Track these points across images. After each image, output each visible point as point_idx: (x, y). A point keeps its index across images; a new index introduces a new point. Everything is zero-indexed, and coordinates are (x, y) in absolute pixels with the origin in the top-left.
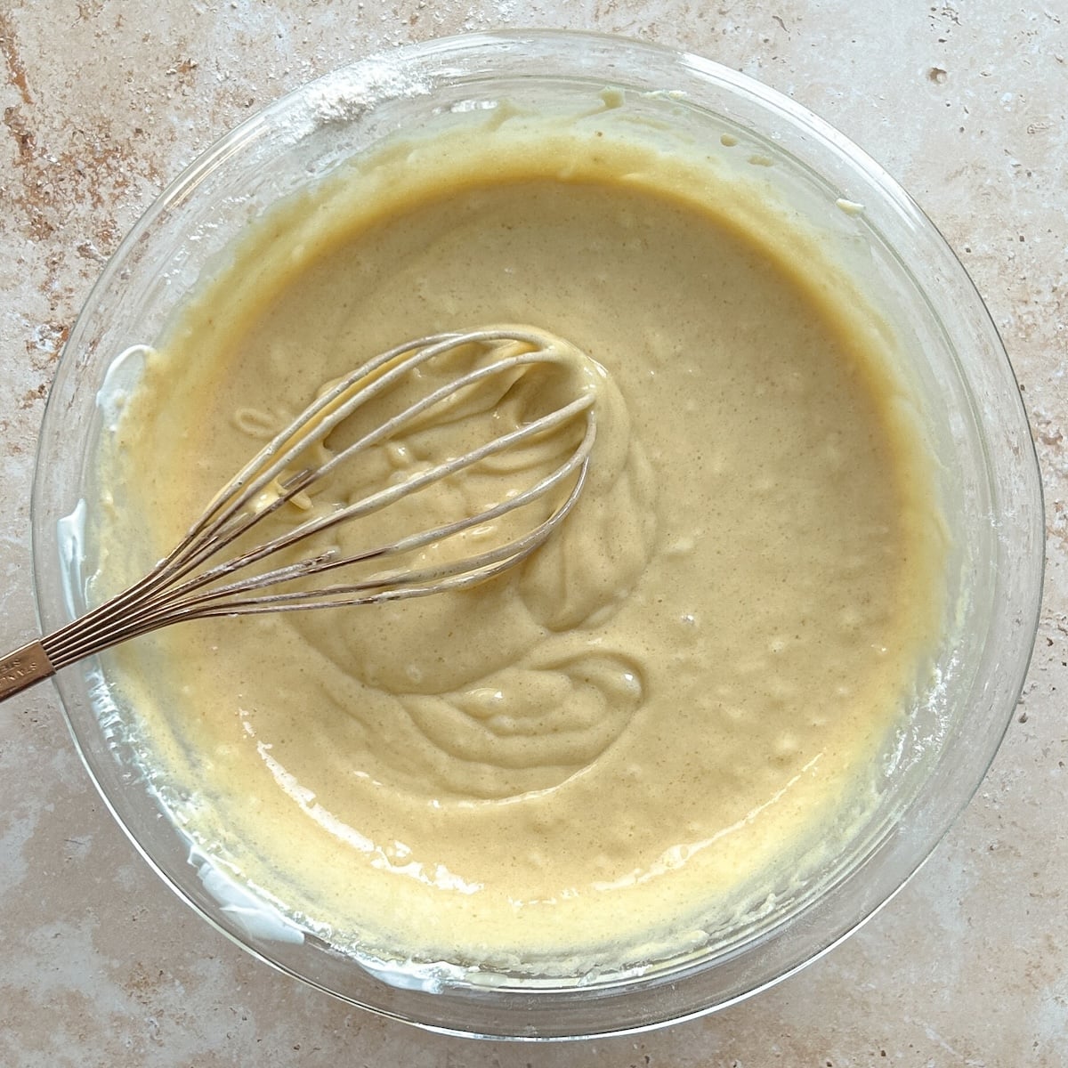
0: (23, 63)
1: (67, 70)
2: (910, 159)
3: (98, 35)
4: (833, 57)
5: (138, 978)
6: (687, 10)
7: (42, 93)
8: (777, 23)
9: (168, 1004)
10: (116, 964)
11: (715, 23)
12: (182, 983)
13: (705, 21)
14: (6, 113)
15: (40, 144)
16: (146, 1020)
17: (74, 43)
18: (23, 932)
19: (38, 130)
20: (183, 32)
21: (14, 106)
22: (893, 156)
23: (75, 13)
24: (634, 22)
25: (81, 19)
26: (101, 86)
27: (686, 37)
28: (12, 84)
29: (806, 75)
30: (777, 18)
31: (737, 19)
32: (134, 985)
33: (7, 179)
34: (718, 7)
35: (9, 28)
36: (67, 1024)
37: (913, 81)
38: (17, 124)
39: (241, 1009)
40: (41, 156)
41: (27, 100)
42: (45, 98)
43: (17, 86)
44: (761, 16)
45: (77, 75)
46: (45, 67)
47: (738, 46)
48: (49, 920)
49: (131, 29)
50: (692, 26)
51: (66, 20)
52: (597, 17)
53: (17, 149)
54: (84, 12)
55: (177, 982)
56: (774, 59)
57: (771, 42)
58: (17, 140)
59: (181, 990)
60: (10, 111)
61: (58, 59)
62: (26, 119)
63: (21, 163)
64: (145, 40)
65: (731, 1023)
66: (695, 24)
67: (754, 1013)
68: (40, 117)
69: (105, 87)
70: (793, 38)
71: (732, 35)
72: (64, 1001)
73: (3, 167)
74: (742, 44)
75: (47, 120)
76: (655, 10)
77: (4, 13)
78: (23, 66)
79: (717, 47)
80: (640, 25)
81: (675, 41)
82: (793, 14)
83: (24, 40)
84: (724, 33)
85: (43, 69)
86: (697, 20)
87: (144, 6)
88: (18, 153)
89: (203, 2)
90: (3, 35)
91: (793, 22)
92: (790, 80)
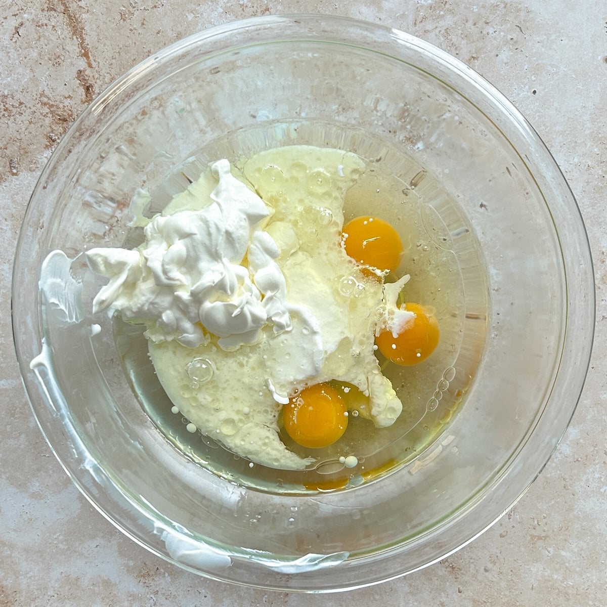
0: (88, 45)
1: (113, 49)
2: (594, 107)
3: (131, 30)
4: (550, 49)
5: (144, 572)
6: (467, 21)
7: (99, 63)
8: (519, 29)
9: (161, 587)
10: (131, 563)
11: (483, 28)
12: (169, 575)
13: (477, 27)
14: (78, 73)
15: (97, 91)
16: (148, 596)
17: (117, 34)
18: (77, 544)
19: (96, 83)
20: (180, 29)
21: (82, 69)
22: (584, 105)
23: (118, 17)
24: (437, 27)
26: (132, 59)
27: (466, 36)
28: (82, 56)
29: (535, 58)
30: (518, 26)
31: (495, 27)
32: (142, 576)
33: (77, 110)
34: (484, 20)
35: (80, 25)
36: (102, 598)
37: (595, 63)
38: (84, 79)
39: (203, 591)
41: (90, 66)
42: (100, 65)
43: (85, 58)
44: (509, 25)
45: (119, 52)
46: (101, 47)
47: (495, 42)
48: (93, 537)
49: (150, 26)
50: (470, 30)
51: (113, 21)
52: (415, 24)
53: (84, 93)
54: (123, 16)
55: (167, 574)
56: (516, 49)
57: (515, 40)
58: (84, 88)
59: (169, 579)
60: (80, 72)
61: (108, 43)
62: (89, 77)
63: (86, 101)
64: (158, 33)
65: (488, 604)
67: (501, 598)
68: (97, 76)
69: (135, 60)
70: (527, 38)
71: (492, 35)
72: (101, 585)
73: (75, 104)
74: (498, 40)
75: (101, 77)
76: (449, 21)
77: (77, 16)
78: (88, 46)
79: (484, 42)
80: (440, 29)
81: (460, 39)
82: (528, 24)
83: (88, 32)
84: (488, 34)
85: (99, 48)
86: (472, 27)
87: (157, 14)
88: (84, 96)
89: (192, 12)
90: (77, 30)
91: (528, 29)
92: (525, 61)
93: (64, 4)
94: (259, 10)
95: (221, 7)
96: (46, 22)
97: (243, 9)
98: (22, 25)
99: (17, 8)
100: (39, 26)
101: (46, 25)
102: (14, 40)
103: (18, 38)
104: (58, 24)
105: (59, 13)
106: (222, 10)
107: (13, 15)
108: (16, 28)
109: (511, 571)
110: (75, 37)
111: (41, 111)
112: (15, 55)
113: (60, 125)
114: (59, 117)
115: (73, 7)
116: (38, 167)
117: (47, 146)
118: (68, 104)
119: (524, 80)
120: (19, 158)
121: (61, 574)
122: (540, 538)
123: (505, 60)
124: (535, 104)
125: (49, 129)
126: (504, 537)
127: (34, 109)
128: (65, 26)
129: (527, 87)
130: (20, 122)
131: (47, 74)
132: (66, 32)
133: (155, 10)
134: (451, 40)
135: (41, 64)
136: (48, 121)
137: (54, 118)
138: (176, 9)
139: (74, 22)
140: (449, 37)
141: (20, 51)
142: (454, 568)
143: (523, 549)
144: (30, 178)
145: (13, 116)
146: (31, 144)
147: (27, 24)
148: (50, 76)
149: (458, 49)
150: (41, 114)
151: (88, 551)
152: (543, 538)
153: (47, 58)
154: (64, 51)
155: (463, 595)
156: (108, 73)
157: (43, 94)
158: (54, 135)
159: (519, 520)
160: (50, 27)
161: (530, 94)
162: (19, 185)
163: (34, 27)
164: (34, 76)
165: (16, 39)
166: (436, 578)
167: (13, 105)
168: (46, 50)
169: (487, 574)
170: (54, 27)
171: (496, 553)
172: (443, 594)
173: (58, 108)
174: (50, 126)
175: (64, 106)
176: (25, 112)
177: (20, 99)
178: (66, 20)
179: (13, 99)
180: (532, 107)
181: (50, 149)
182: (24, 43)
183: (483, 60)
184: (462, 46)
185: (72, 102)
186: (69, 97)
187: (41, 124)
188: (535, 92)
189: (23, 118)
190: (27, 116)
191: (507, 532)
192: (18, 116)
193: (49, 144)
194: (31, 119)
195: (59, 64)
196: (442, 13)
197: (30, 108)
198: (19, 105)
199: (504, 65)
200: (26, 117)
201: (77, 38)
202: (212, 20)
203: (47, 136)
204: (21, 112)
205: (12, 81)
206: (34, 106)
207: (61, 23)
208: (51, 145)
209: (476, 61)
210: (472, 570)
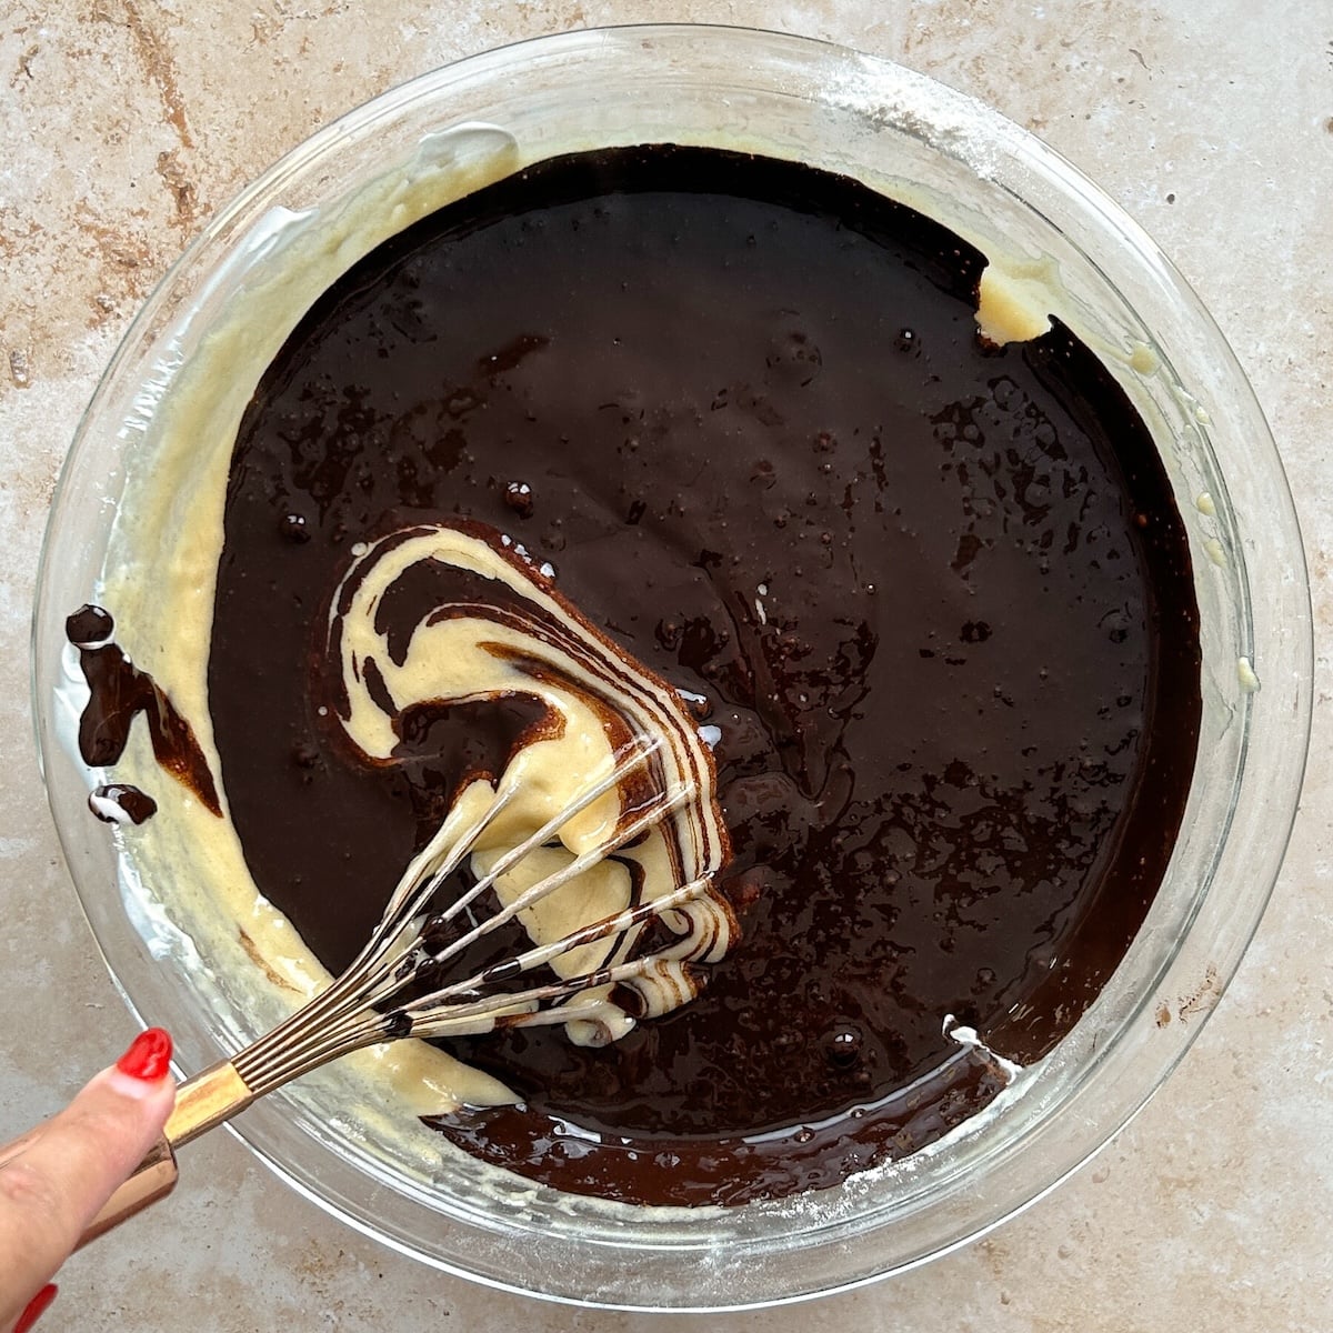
0: (182, 96)
1: (238, 106)
2: (1303, 231)
3: (277, 63)
4: (1205, 102)
5: (311, 1260)
6: (1021, 41)
7: (206, 135)
8: (1135, 59)
9: (350, 1293)
10: (283, 1241)
11: (1057, 56)
12: (366, 1267)
13: (1044, 54)
14: (160, 159)
15: (202, 199)
16: (321, 1313)
17: (247, 72)
19: (200, 180)
20: (385, 61)
21: (169, 150)
22: (1280, 226)
23: (248, 34)
24: (954, 55)
25: (257, 42)
26: (281, 127)
27: (1019, 74)
28: (168, 122)
29: (1172, 124)
30: (1134, 52)
31: (1085, 53)
32: (307, 1268)
33: (160, 243)
34: (1060, 38)
35: (164, 51)
36: (220, 1317)
37: (1306, 133)
38: (174, 174)
39: (442, 1302)
40: (203, 213)
41: (187, 143)
42: (211, 141)
43: (174, 125)
44: (1114, 49)
45: (251, 113)
46: (210, 101)
47: (1084, 86)
48: (200, 1185)
49: (319, 55)
50: (1028, 61)
51: (237, 42)
52: (907, 47)
53: (174, 205)
54: (260, 32)
55: (361, 1266)
56: (1131, 103)
57: (1128, 81)
58: (173, 193)
59: (366, 1276)
60: (164, 156)
61: (226, 92)
62: (186, 167)
63: (179, 222)
64: (337, 70)
65: (1067, 1328)
66: (1031, 58)
67: (1097, 1316)
68: (202, 165)
69: (285, 129)
70: (1155, 77)
71: (1078, 72)
72: (217, 1289)
73: (155, 228)
74: (1091, 84)
75: (212, 169)
76: (981, 40)
77: (159, 32)
78: (181, 100)
79: (1059, 88)
80: (962, 59)
81: (1006, 79)
82: (1156, 47)
83: (183, 67)
84: (1068, 70)
85: (207, 104)
86: (1034, 54)
87: (335, 26)
88: (174, 211)
89: (411, 22)
90: (156, 60)
91: (1156, 57)
92: (1151, 129)
93: (129, 6)
94: (561, 18)
95: (477, 11)
96: (89, 45)
97: (525, 17)
98: (36, 52)
99: (24, 14)
100: (74, 56)
101: (89, 53)
102: (18, 87)
103: (26, 82)
104: (116, 50)
105: (118, 25)
106: (479, 19)
107: (16, 32)
108: (24, 61)
109: (1118, 1256)
110: (152, 80)
111: (80, 245)
112: (22, 120)
113: (122, 275)
114: (118, 258)
115: (147, 12)
116: (73, 369)
117: (92, 322)
118: (138, 229)
119: (1148, 172)
120: (30, 348)
121: (130, 1265)
122: (1180, 1184)
123: (1106, 128)
124: (1171, 224)
125: (97, 285)
126: (1101, 1181)
127: (62, 239)
128: (131, 55)
129: (1154, 188)
130: (33, 269)
131: (92, 160)
132: (132, 69)
133: (330, 17)
134: (986, 83)
135: (77, 139)
136: (94, 265)
137: (108, 260)
138: (376, 16)
139: (151, 46)
140: (982, 77)
141: (32, 110)
142: (993, 1250)
143: (1143, 1209)
144: (54, 393)
145: (18, 255)
146: (57, 318)
147: (47, 50)
148: (99, 166)
149: (1003, 102)
150: (80, 251)
151: (189, 1214)
152: (1189, 1185)
153: (91, 127)
154: (129, 109)
155: (1013, 1311)
156: (226, 159)
157: (82, 207)
158: (107, 297)
159: (1135, 1145)
160: (98, 58)
161: (1162, 202)
162: (33, 407)
163: (61, 58)
164: (63, 167)
165: (24, 83)
166: (952, 1272)
167: (16, 232)
168: (90, 109)
169: (1064, 1263)
170: (106, 56)
171: (1085, 1217)
172: (968, 1308)
173: (116, 236)
174: (100, 279)
175: (130, 234)
176: (44, 246)
177: (31, 218)
178: (134, 42)
179: (17, 217)
180: (1166, 230)
181: (99, 327)
182: (42, 93)
183: (1058, 128)
184: (1010, 96)
185: (149, 224)
186: (142, 212)
187: (79, 273)
188: (1171, 198)
189: (40, 259)
190: (49, 255)
191: (1109, 1171)
192: (28, 255)
193: (97, 318)
194: (58, 262)
195: (119, 140)
196: (966, 22)
197: (55, 238)
198: (31, 232)
199: (1103, 138)
200: (45, 258)
201: (158, 82)
202: (457, 41)
203: (93, 300)
204: (36, 246)
205: (15, 179)
206: (63, 233)
207: (120, 49)
208: (102, 320)
209: (1042, 130)
210: (1032, 1255)
